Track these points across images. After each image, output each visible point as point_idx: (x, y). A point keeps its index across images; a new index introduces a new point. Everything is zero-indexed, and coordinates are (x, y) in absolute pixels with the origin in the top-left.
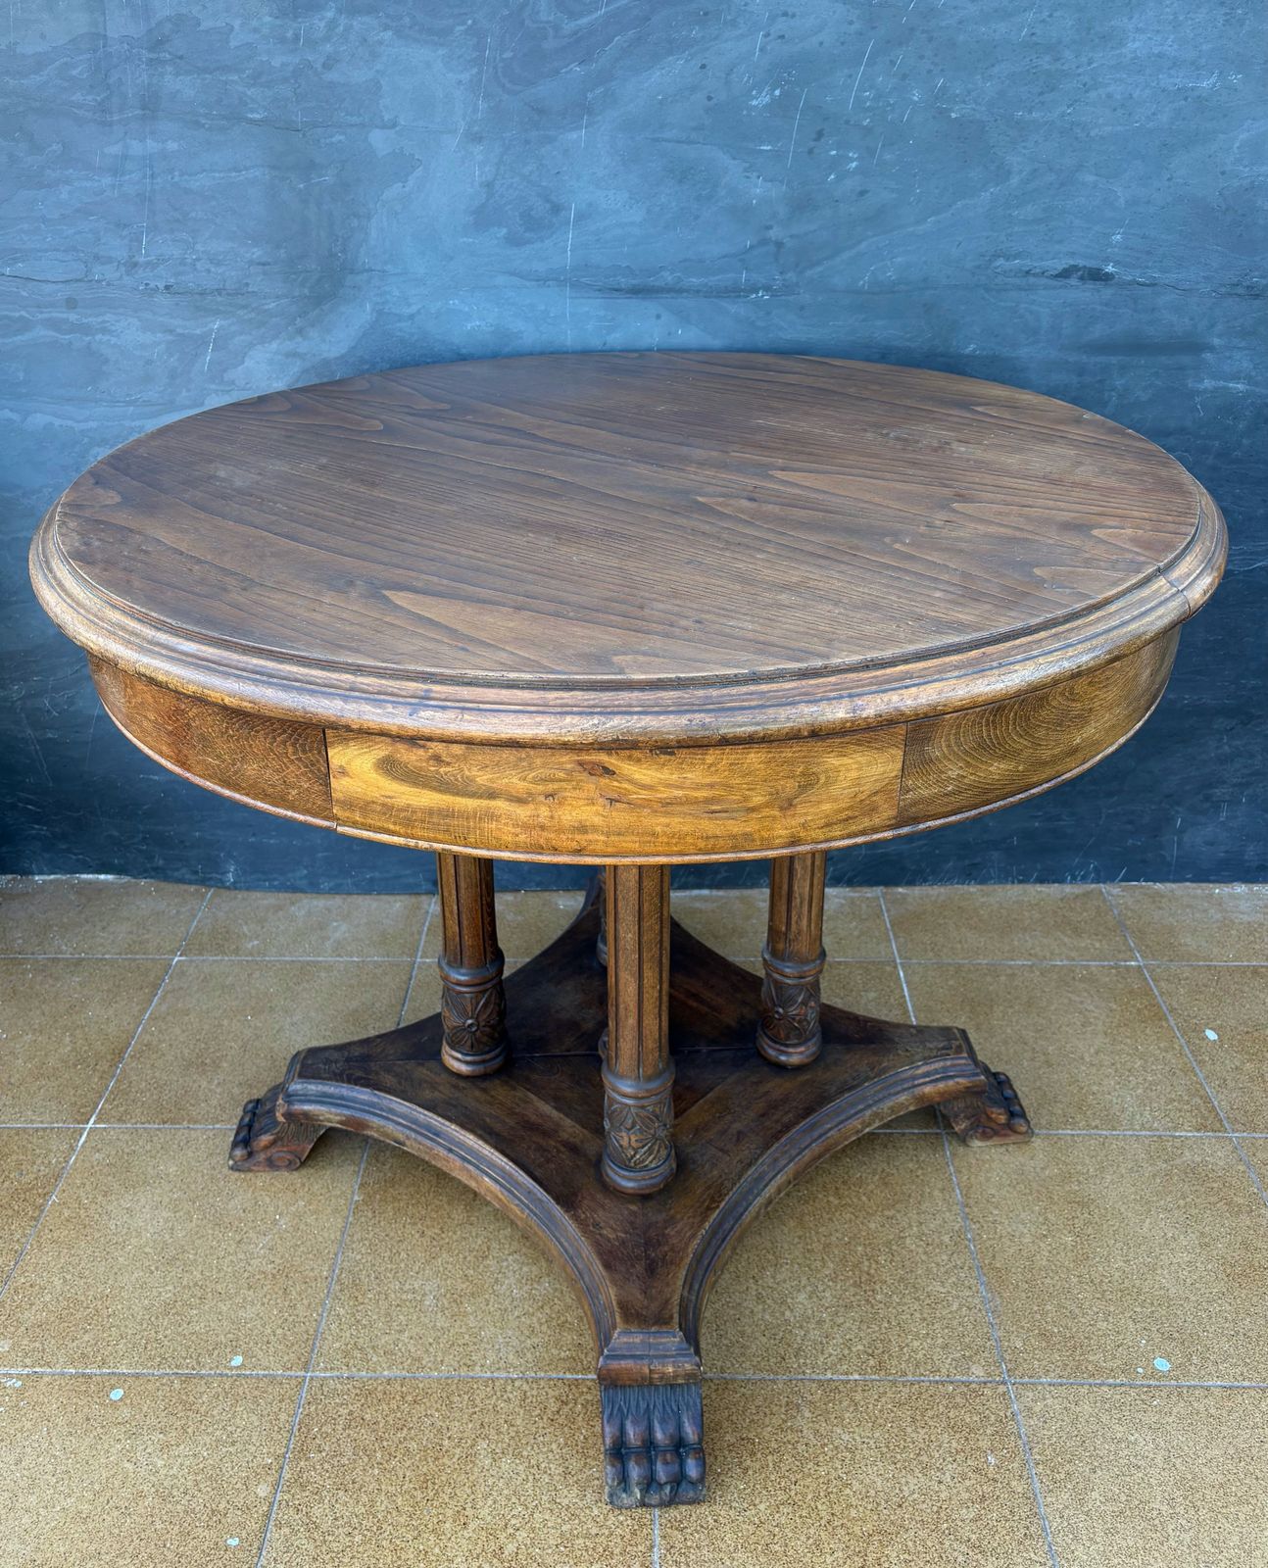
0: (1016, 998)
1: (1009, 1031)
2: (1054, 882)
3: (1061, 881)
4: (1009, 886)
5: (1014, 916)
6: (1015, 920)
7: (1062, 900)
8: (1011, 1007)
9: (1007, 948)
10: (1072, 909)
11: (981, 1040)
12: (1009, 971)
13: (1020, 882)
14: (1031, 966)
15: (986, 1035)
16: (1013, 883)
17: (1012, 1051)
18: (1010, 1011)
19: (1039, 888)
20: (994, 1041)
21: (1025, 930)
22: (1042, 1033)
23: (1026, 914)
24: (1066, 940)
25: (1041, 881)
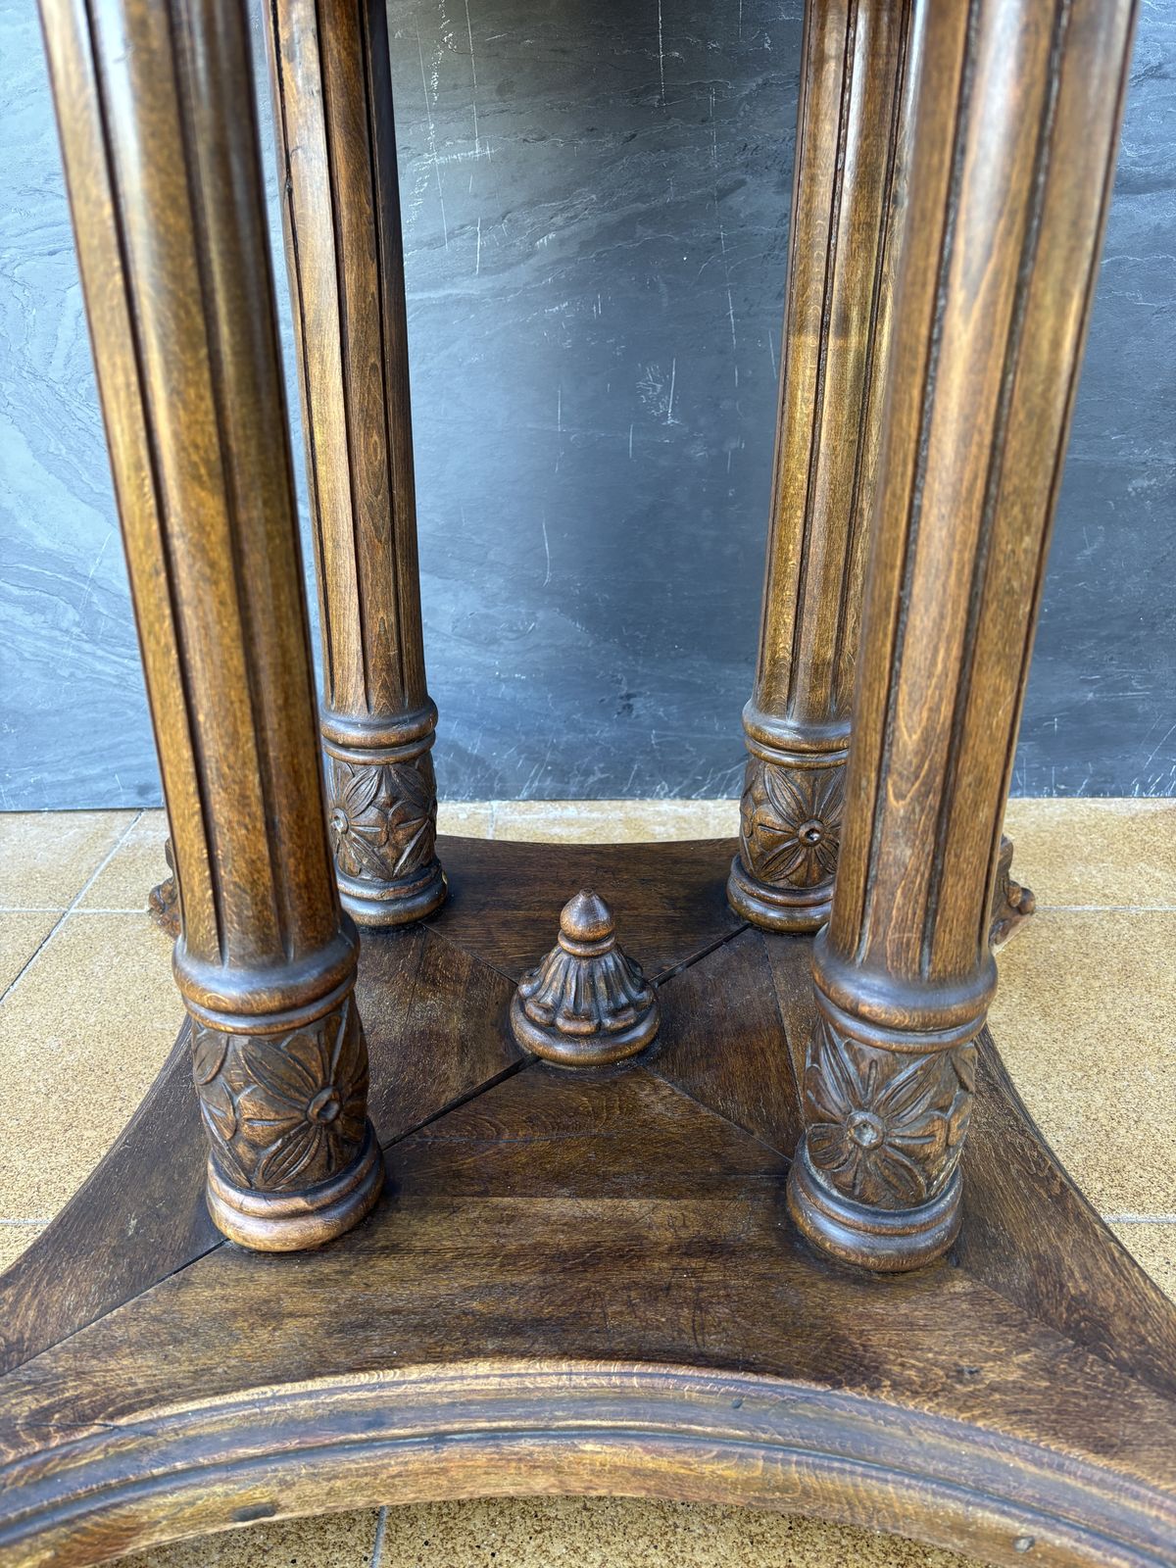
0: (1101, 963)
1: (1103, 1018)
2: (1113, 795)
3: (1123, 793)
4: (1045, 801)
5: (1064, 842)
6: (1066, 846)
7: (1133, 819)
8: (1096, 977)
9: (1063, 887)
10: (1154, 832)
11: (1058, 1035)
12: (1077, 922)
13: (1062, 794)
14: (1112, 914)
15: (1063, 1025)
16: (1050, 795)
17: (1118, 1054)
18: (1097, 984)
19: (1089, 802)
20: (1080, 1037)
21: (1086, 860)
22: (1164, 1021)
23: (1083, 839)
24: (1158, 874)
25: (1094, 792)
